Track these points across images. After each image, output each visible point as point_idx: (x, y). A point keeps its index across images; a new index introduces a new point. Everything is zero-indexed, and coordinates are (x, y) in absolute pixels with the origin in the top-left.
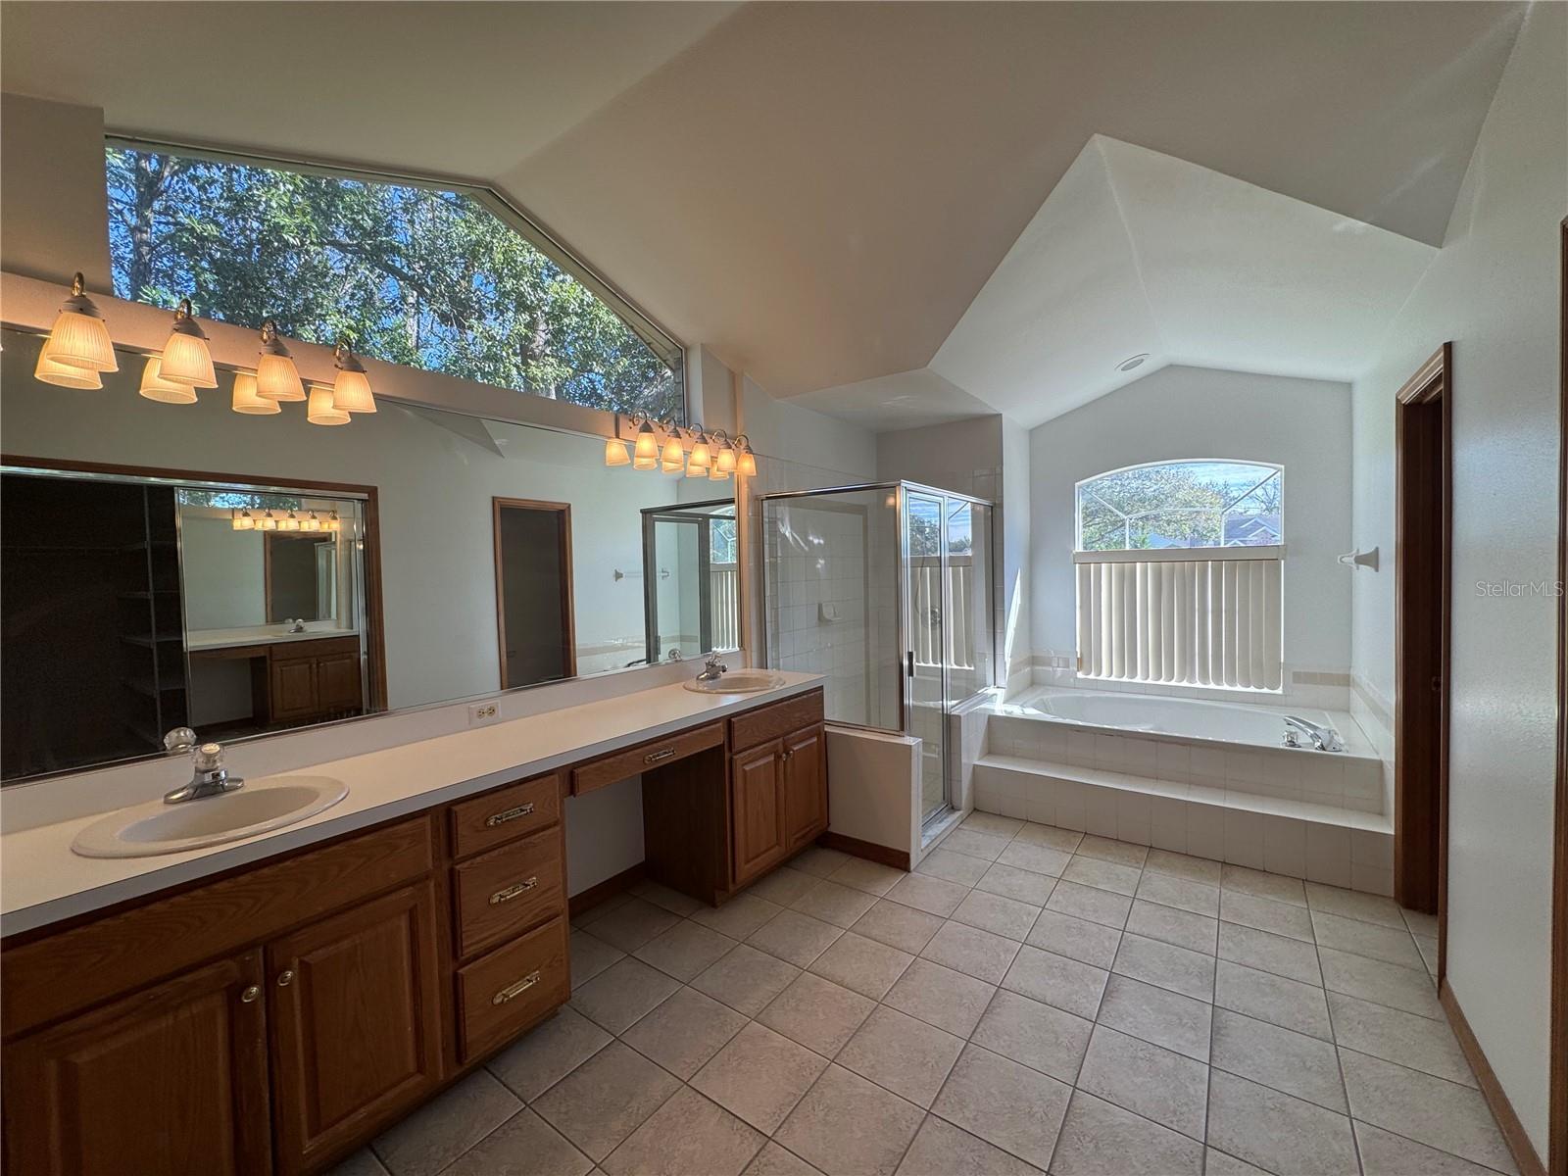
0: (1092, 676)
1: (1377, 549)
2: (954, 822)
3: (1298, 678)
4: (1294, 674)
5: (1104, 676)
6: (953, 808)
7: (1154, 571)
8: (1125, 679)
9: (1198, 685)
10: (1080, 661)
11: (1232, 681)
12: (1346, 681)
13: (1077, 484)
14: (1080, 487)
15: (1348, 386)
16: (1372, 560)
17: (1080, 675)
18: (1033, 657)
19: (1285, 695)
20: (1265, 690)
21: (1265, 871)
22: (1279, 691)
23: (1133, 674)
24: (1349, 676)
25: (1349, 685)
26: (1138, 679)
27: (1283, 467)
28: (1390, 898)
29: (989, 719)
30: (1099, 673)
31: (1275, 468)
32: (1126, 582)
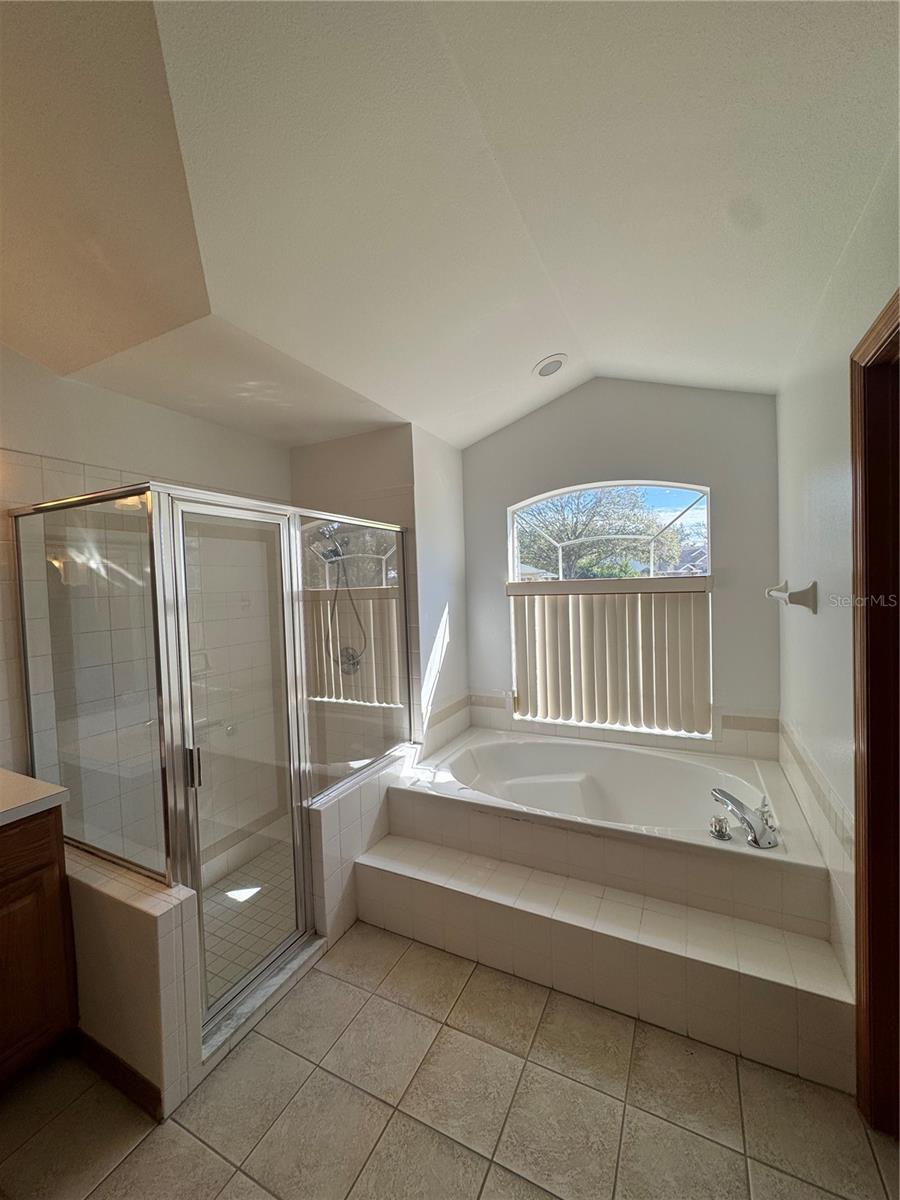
0: (529, 717)
1: (815, 585)
2: (310, 957)
3: (729, 722)
4: (724, 717)
5: (539, 718)
6: (316, 933)
7: (585, 602)
8: (560, 721)
9: (630, 728)
10: (517, 701)
11: (663, 726)
12: (775, 726)
13: (510, 509)
14: (514, 513)
15: (770, 399)
16: (807, 598)
17: (517, 716)
18: (470, 697)
19: (715, 740)
20: (696, 735)
21: (688, 1037)
22: (709, 736)
23: (568, 716)
24: (778, 720)
25: (777, 731)
26: (573, 721)
27: (708, 489)
28: (850, 1095)
29: (388, 791)
30: (535, 714)
31: (701, 491)
32: (559, 615)
